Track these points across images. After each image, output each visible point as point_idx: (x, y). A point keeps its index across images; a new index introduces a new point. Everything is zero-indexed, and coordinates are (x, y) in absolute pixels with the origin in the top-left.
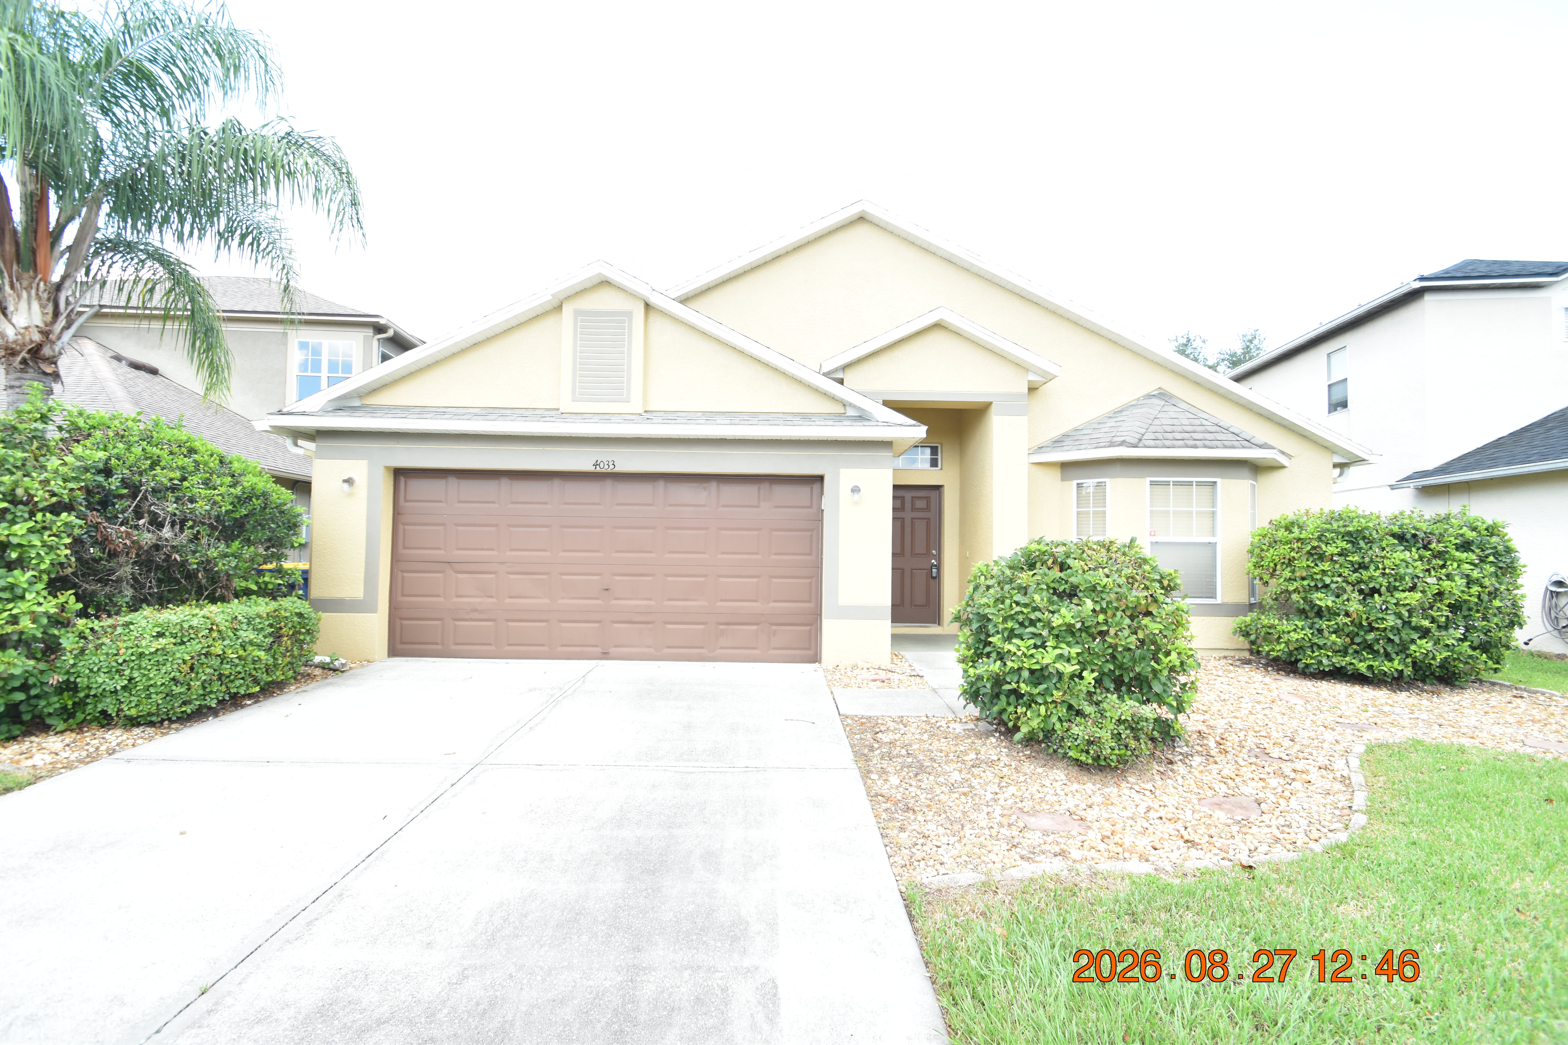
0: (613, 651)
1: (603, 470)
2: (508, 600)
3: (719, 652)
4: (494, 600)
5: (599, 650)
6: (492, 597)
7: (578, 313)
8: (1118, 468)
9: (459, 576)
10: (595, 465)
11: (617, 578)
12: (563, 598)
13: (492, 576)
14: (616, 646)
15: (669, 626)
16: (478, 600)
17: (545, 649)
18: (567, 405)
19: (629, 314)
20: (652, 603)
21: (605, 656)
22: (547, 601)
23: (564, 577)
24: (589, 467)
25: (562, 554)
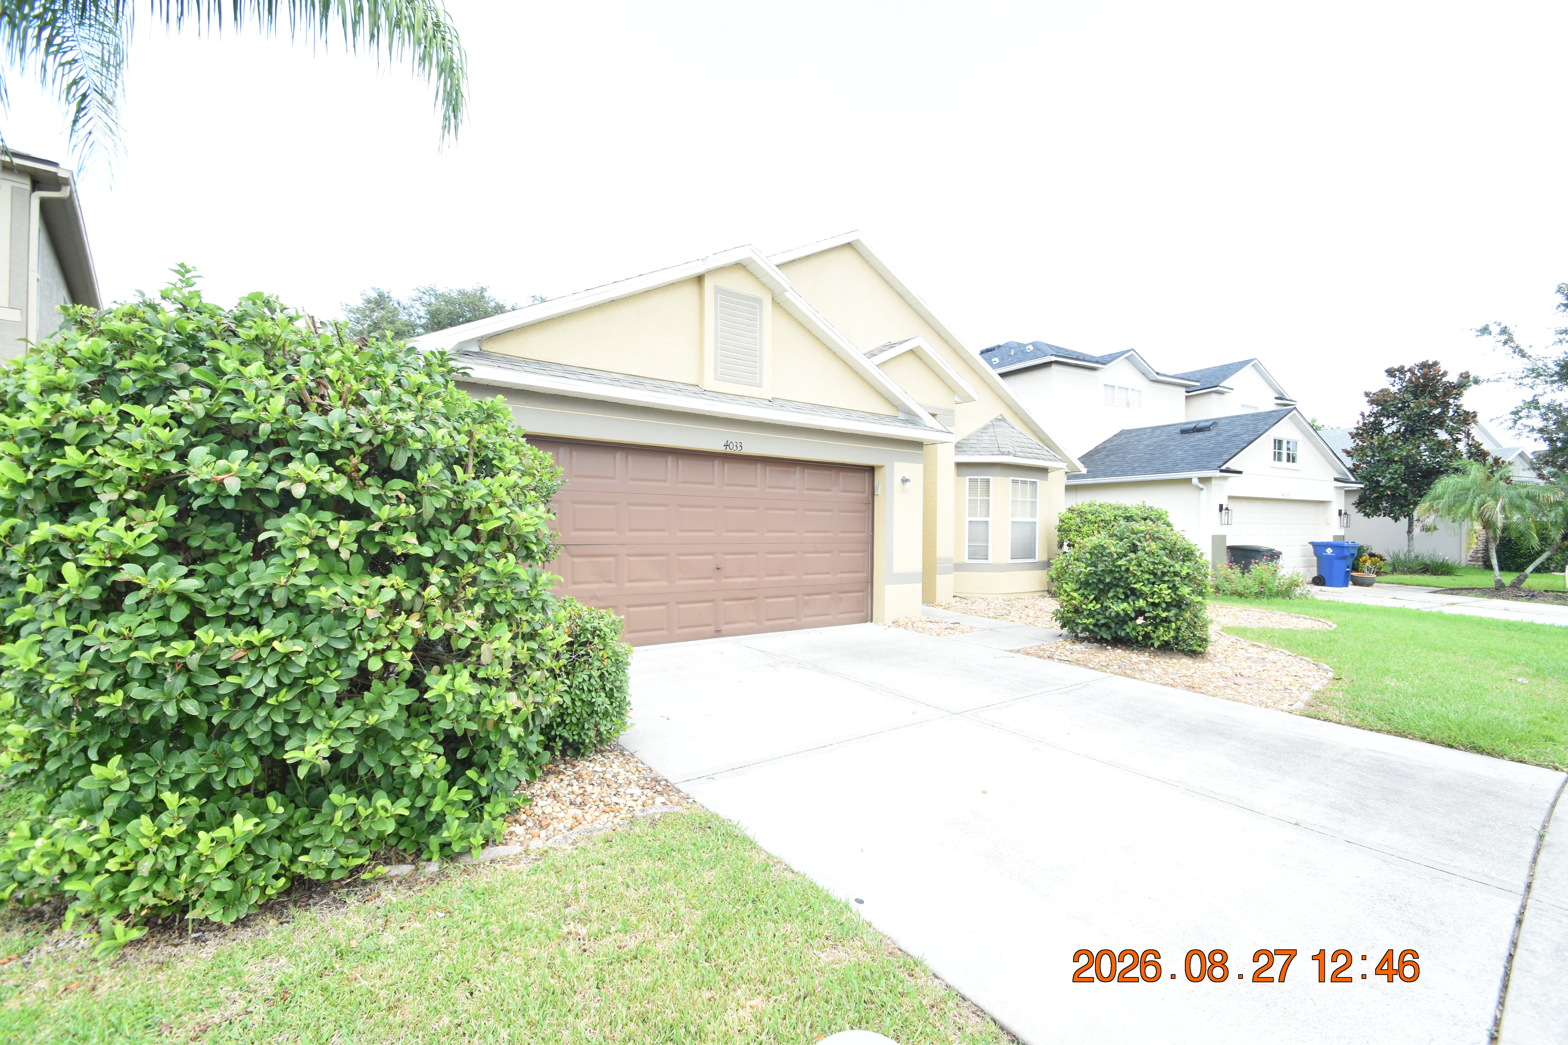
0: (724, 628)
1: (732, 452)
2: (628, 585)
3: (805, 620)
4: (613, 585)
5: (712, 629)
6: (611, 582)
7: (718, 290)
8: (998, 470)
9: (575, 560)
10: (726, 446)
11: (727, 557)
12: (680, 579)
13: (611, 559)
14: (726, 623)
15: (769, 600)
16: (597, 586)
17: (665, 632)
18: (710, 383)
19: (759, 301)
20: (755, 579)
21: (718, 633)
22: (665, 583)
23: (682, 558)
24: (719, 448)
25: (679, 534)
